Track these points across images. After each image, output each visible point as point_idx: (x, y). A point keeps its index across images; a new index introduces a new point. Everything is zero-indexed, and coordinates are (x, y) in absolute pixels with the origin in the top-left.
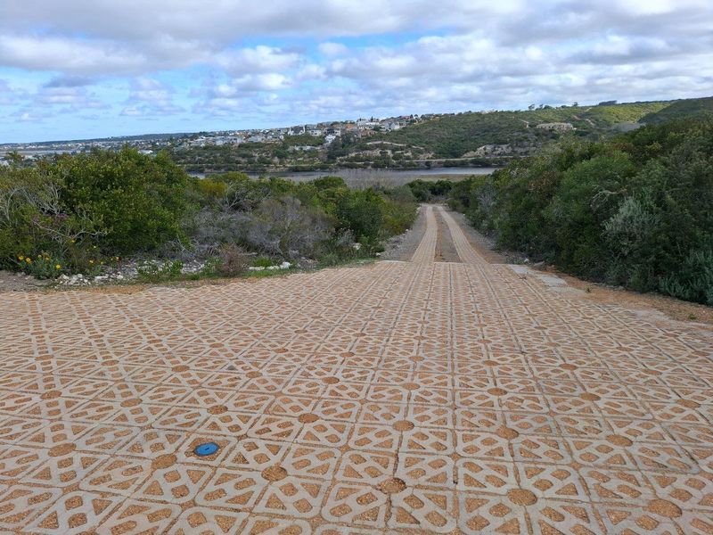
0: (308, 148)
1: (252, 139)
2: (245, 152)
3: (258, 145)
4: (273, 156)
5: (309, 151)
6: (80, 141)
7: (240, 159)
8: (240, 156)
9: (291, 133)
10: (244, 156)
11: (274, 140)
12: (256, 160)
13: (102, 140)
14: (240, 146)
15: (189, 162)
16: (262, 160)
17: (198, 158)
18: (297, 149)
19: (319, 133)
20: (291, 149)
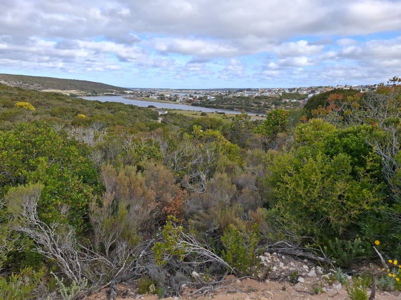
0: (295, 101)
1: (264, 94)
2: (257, 101)
3: (266, 98)
4: (272, 104)
5: (295, 103)
6: (194, 90)
7: (254, 104)
8: (254, 103)
9: (287, 91)
10: (256, 103)
11: (276, 95)
12: (262, 105)
13: (202, 90)
14: (256, 97)
15: (228, 104)
16: (266, 106)
17: (233, 102)
18: (287, 101)
19: (305, 92)
20: (283, 101)
